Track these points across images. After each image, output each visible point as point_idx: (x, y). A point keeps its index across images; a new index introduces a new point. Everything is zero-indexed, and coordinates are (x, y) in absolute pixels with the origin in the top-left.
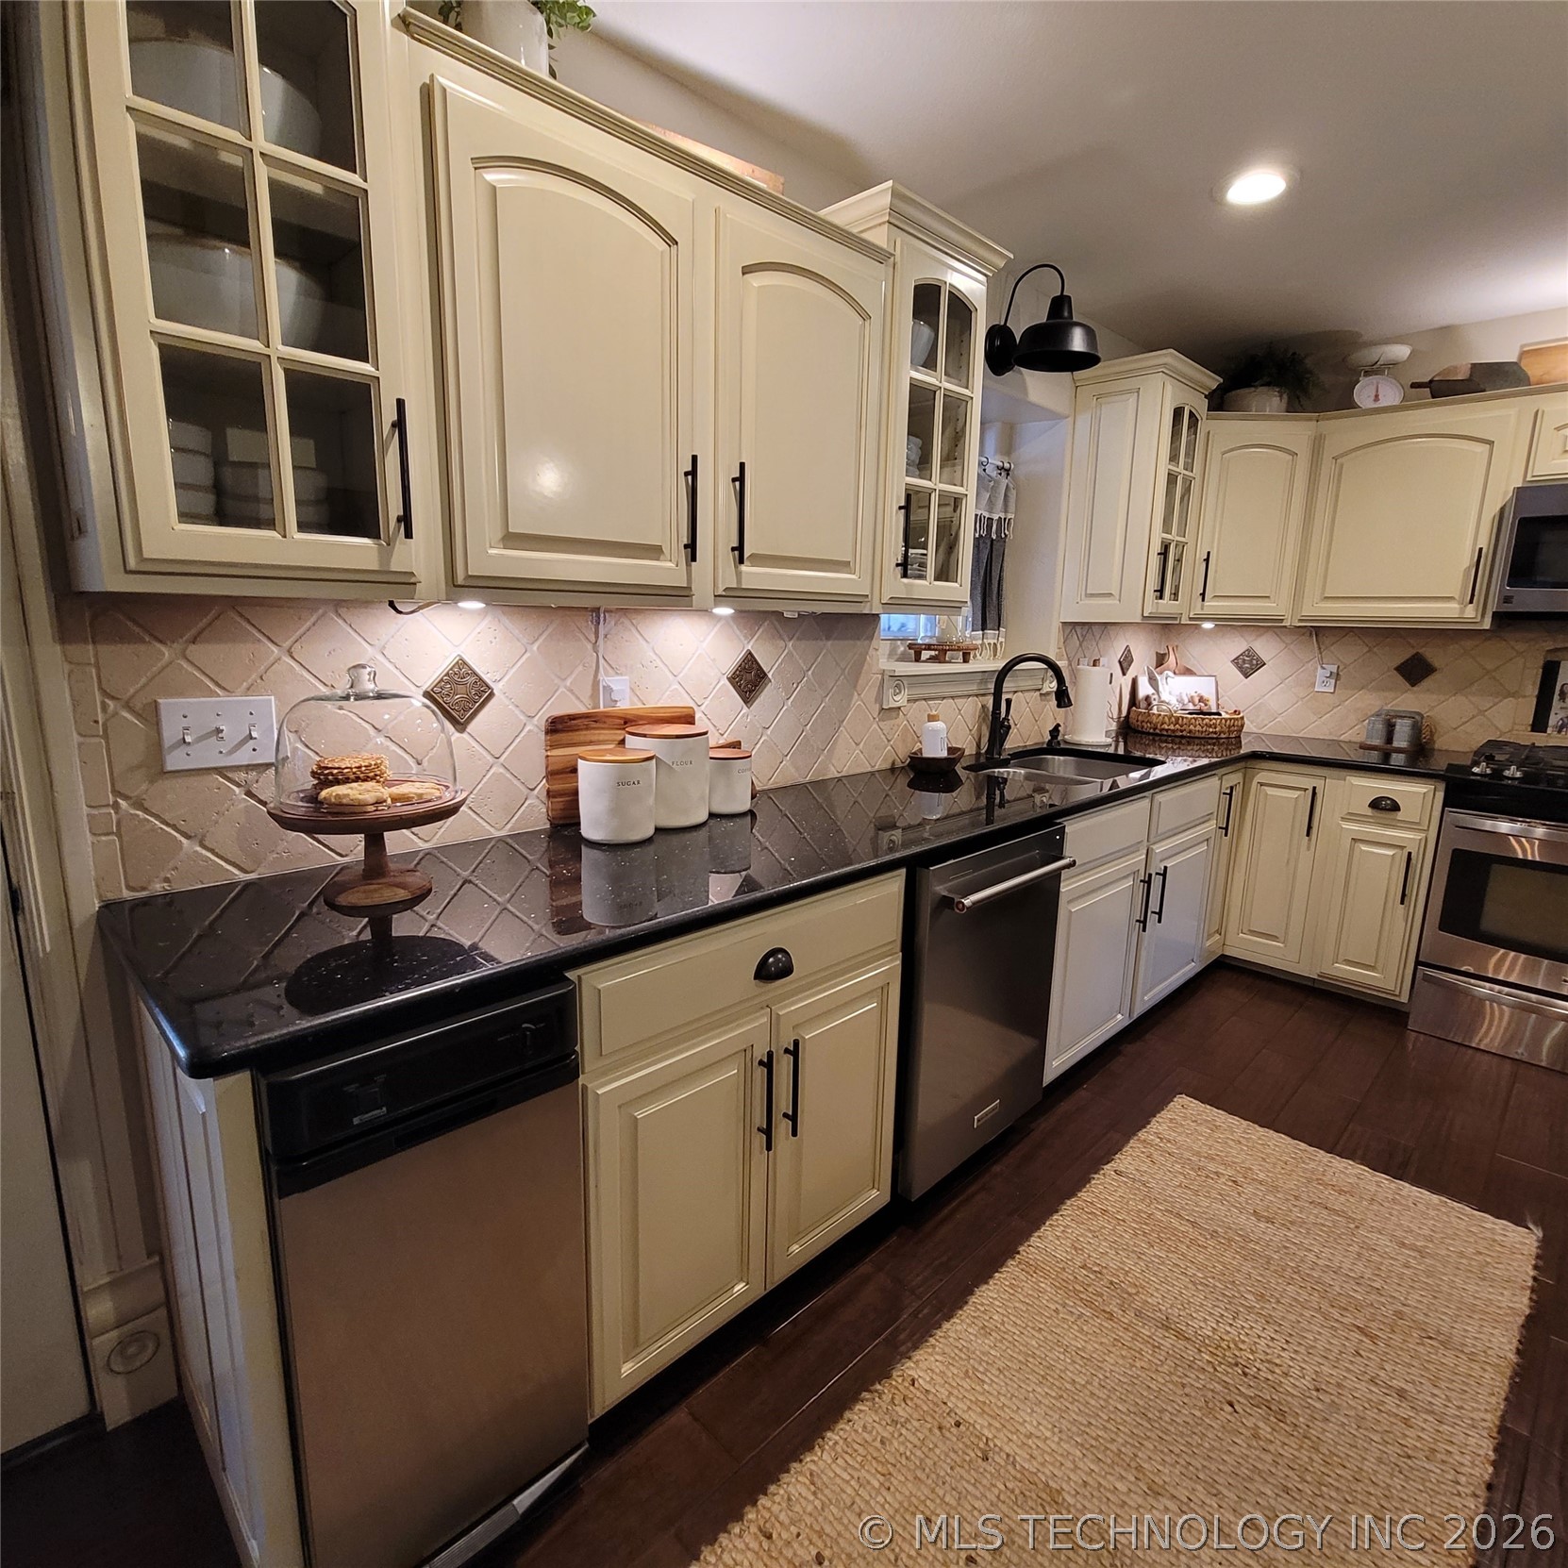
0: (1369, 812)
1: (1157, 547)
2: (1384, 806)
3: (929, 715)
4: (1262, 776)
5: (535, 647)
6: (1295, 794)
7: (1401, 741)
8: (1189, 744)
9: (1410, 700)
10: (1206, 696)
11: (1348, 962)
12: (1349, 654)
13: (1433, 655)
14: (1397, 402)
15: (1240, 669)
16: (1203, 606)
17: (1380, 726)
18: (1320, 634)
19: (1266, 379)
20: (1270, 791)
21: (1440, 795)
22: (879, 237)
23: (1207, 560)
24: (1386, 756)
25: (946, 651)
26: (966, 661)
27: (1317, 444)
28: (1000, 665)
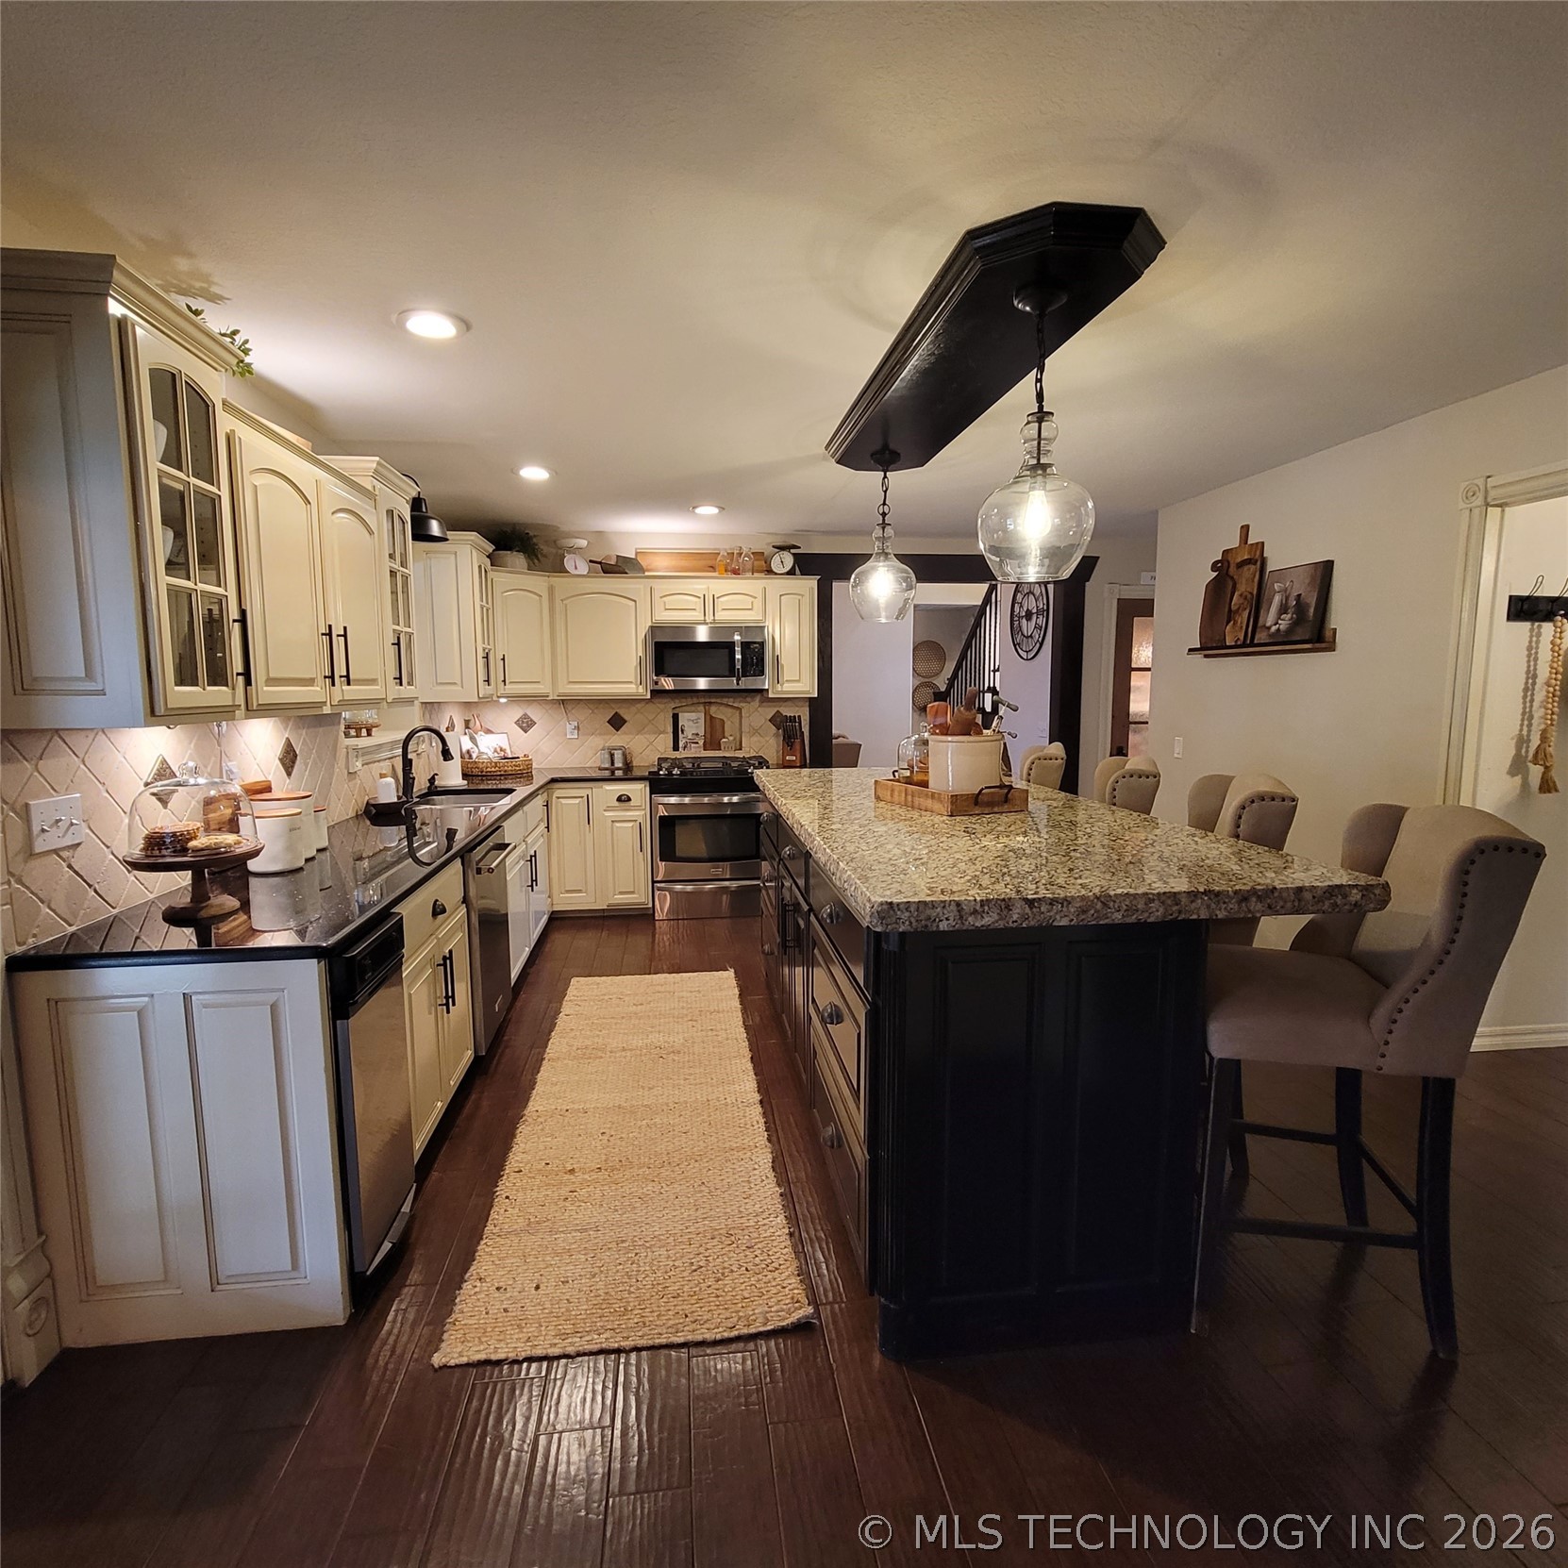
0: (617, 804)
1: (481, 654)
2: (624, 799)
3: (381, 774)
4: (558, 793)
5: (192, 745)
6: (577, 801)
7: (619, 764)
8: (506, 779)
9: (618, 739)
10: (504, 747)
11: (621, 893)
12: (582, 714)
13: (624, 713)
14: (585, 573)
15: (521, 728)
16: (505, 689)
17: (607, 756)
18: (565, 703)
19: (517, 549)
20: (563, 801)
21: (648, 789)
22: (367, 483)
23: (503, 659)
24: (613, 773)
25: (361, 728)
26: (369, 734)
27: (551, 590)
28: (403, 735)
